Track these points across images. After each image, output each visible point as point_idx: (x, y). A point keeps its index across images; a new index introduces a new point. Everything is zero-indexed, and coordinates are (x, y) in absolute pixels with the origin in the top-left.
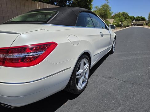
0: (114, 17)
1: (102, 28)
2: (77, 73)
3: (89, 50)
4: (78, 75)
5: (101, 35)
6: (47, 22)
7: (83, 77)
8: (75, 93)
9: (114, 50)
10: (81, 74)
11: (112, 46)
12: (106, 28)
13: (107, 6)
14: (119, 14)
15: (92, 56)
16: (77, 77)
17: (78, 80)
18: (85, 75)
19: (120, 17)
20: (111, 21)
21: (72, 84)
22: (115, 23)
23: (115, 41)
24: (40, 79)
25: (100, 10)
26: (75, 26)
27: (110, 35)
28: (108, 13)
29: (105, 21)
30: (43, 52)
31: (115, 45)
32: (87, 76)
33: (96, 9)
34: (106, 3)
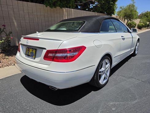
0: (140, 17)
1: (125, 32)
2: (100, 70)
4: (100, 72)
6: (78, 31)
7: (105, 74)
8: (97, 87)
9: (136, 52)
10: (103, 72)
11: (134, 48)
12: (129, 32)
13: (133, 6)
14: (147, 13)
15: (113, 57)
16: (99, 73)
17: (100, 76)
18: (106, 73)
20: (137, 22)
21: (95, 78)
22: (142, 24)
23: (138, 44)
24: (73, 72)
26: (99, 32)
27: (132, 38)
28: (134, 13)
29: (129, 22)
30: (77, 53)
31: (138, 47)
32: (108, 74)
33: (121, 9)
34: (132, 3)
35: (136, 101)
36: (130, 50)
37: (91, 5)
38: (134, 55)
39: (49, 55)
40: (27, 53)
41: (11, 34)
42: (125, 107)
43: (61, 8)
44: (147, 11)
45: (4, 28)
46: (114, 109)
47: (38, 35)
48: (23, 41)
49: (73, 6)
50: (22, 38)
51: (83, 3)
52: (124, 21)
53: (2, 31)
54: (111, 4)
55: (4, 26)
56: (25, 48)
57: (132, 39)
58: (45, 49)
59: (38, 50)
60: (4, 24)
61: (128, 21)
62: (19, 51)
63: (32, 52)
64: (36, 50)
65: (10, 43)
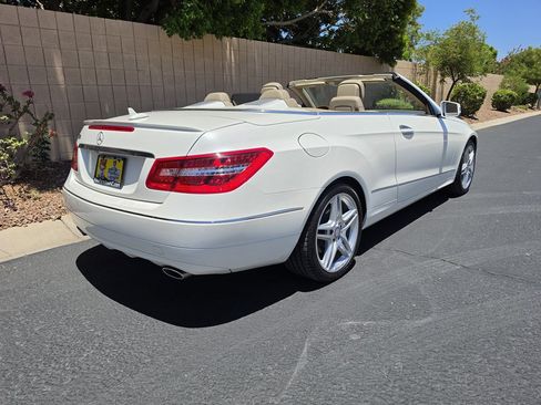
0: (501, 69)
2: (321, 227)
3: (358, 172)
4: (322, 232)
5: (405, 134)
7: (340, 240)
8: (315, 279)
9: (465, 184)
10: (331, 232)
11: (456, 167)
12: (433, 113)
13: (472, 30)
14: (529, 53)
15: (368, 188)
16: (320, 236)
17: (323, 245)
18: (345, 238)
19: (530, 64)
20: (490, 84)
21: (306, 249)
22: (509, 91)
23: (472, 155)
25: (442, 46)
27: (445, 133)
28: (473, 53)
29: (460, 84)
30: (245, 168)
31: (472, 168)
32: (352, 243)
33: (428, 43)
34: (467, 19)
35: (430, 319)
36: (436, 172)
37: (323, 27)
38: (455, 190)
39: (161, 174)
40: (99, 172)
41: (49, 122)
42: (392, 333)
43: (219, 36)
44: (530, 48)
45: (29, 102)
46: (354, 337)
47: (133, 116)
48: (89, 136)
49: (256, 33)
50: (86, 127)
51: (295, 20)
52: (442, 81)
53: (21, 110)
54: (394, 23)
55: (29, 94)
56: (92, 157)
57: (442, 137)
58: (151, 156)
59: (132, 160)
60: (27, 89)
61: (455, 83)
62: (76, 169)
63: (113, 166)
64: (125, 160)
65: (48, 148)
